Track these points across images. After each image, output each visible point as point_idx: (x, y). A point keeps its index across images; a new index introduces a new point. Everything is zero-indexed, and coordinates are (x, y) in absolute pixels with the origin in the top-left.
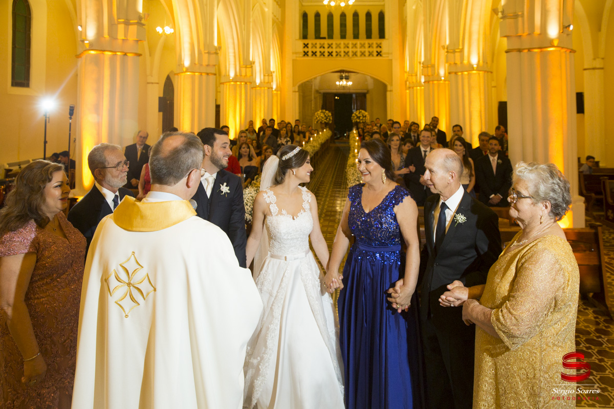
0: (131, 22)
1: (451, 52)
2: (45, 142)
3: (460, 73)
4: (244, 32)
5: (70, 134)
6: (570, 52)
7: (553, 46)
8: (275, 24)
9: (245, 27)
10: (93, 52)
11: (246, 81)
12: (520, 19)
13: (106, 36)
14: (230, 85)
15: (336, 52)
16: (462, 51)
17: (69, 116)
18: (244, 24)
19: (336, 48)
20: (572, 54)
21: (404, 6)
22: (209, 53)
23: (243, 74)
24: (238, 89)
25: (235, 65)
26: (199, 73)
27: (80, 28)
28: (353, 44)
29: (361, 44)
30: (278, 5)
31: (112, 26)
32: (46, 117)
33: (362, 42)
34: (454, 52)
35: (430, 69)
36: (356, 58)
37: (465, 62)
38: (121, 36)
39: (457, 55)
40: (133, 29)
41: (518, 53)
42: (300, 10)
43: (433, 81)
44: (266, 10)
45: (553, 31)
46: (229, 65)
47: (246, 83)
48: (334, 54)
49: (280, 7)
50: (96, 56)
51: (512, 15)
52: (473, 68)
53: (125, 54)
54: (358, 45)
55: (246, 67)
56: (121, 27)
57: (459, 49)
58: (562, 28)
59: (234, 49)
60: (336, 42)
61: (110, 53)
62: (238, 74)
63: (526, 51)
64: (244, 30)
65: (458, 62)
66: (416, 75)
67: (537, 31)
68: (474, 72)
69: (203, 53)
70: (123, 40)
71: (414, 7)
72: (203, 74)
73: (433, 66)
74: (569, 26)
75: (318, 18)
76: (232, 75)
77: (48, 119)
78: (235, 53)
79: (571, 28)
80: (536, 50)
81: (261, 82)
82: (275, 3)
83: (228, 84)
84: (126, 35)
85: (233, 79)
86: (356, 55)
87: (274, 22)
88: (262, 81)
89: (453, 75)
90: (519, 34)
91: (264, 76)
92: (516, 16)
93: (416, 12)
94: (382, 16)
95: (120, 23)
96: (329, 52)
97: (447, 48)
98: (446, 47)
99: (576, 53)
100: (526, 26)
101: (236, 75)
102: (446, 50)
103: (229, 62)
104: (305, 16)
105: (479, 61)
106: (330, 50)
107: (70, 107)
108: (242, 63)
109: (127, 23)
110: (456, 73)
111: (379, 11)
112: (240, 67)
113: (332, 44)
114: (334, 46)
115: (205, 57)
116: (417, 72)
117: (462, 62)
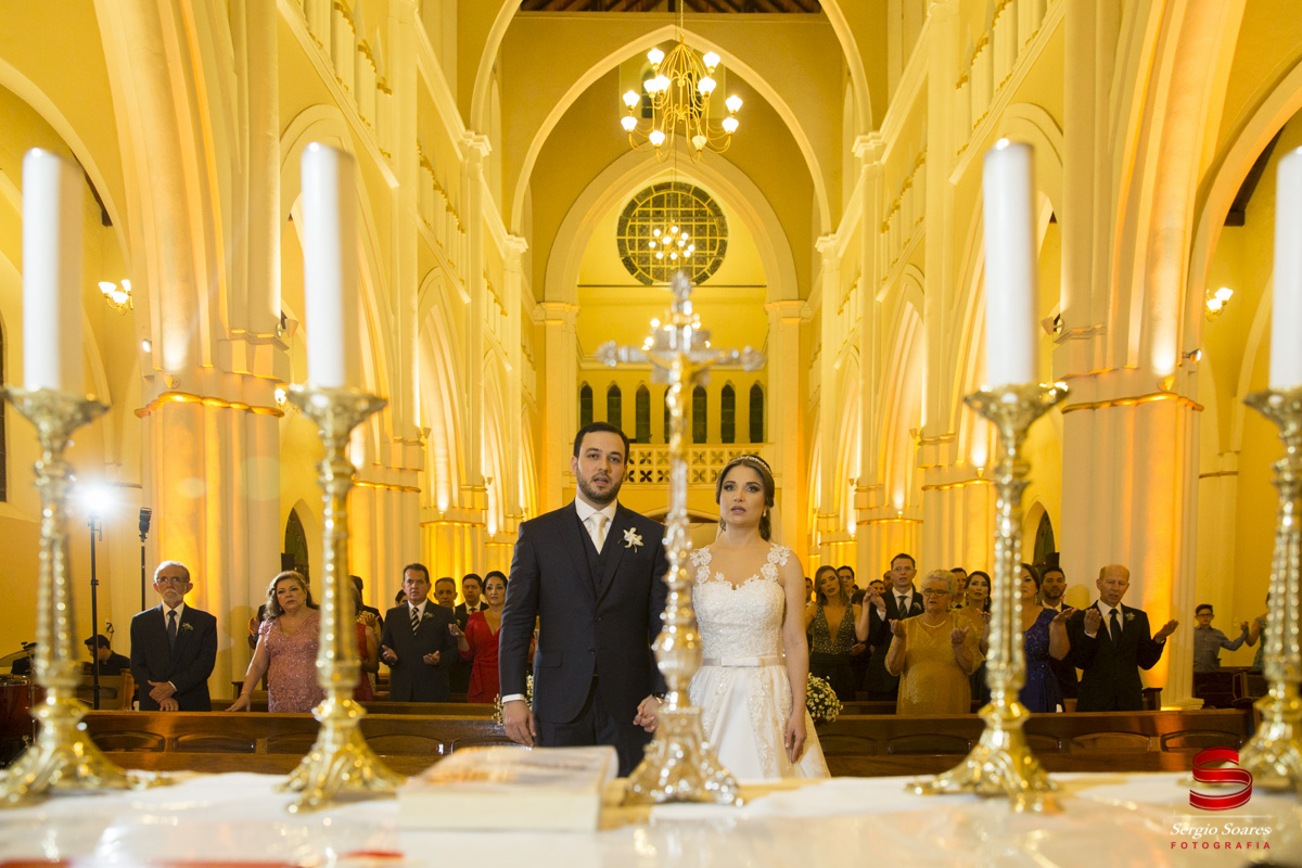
0: (259, 336)
1: (930, 443)
2: (94, 583)
3: (947, 487)
4: (467, 409)
5: (143, 571)
6: (1193, 408)
7: (1164, 392)
8: (525, 405)
9: (468, 399)
10: (179, 398)
11: (473, 521)
12: (1098, 339)
13: (208, 365)
14: (437, 527)
15: (660, 472)
16: (953, 439)
17: (140, 533)
18: (467, 392)
19: (659, 462)
20: (1196, 412)
21: (811, 367)
22: (403, 441)
23: (468, 505)
24: (457, 537)
25: (450, 483)
26: (384, 484)
27: (146, 347)
28: (695, 454)
29: (713, 454)
30: (530, 361)
31: (220, 342)
32: (93, 529)
33: (717, 450)
34: (937, 441)
35: (872, 493)
36: (703, 486)
37: (960, 462)
38: (239, 367)
39: (944, 447)
40: (265, 352)
41: (1091, 410)
42: (578, 379)
43: (878, 520)
44: (509, 368)
45: (1164, 361)
46: (436, 482)
47: (474, 526)
48: (655, 476)
49: (534, 369)
50: (187, 408)
51: (1082, 330)
52: (977, 474)
53: (249, 410)
54: (708, 458)
55: (473, 490)
56: (239, 347)
57: (947, 435)
58: (1181, 356)
59: (447, 448)
60: (660, 450)
61: (217, 404)
62: (456, 504)
63: (1106, 406)
64: (468, 406)
65: (944, 463)
66: (838, 516)
67: (1132, 363)
68: (978, 482)
69: (392, 441)
70: (243, 376)
71: (837, 366)
72: (392, 488)
73: (881, 488)
74: (1195, 352)
75: (615, 398)
76: (443, 505)
77: (97, 534)
78: (448, 456)
79: (1199, 355)
80: (1127, 403)
81: (499, 532)
82: (525, 356)
83: (434, 525)
84: (250, 365)
85: (444, 516)
86: (703, 480)
87: (524, 399)
88: (502, 529)
89: (932, 491)
90: (1095, 371)
91: (506, 517)
92: (1089, 333)
93: (842, 376)
94: (757, 396)
95: (234, 337)
96: (642, 472)
97: (922, 435)
98: (918, 433)
99: (1202, 413)
100: (1110, 352)
101: (451, 506)
102: (918, 439)
103: (436, 477)
104: (586, 394)
105: (988, 460)
106: (646, 467)
107: (142, 512)
108: (464, 481)
109: (251, 340)
110: (938, 488)
111: (752, 384)
112: (461, 490)
113: (650, 454)
114: (654, 458)
115: (397, 449)
116: (839, 510)
117: (952, 465)
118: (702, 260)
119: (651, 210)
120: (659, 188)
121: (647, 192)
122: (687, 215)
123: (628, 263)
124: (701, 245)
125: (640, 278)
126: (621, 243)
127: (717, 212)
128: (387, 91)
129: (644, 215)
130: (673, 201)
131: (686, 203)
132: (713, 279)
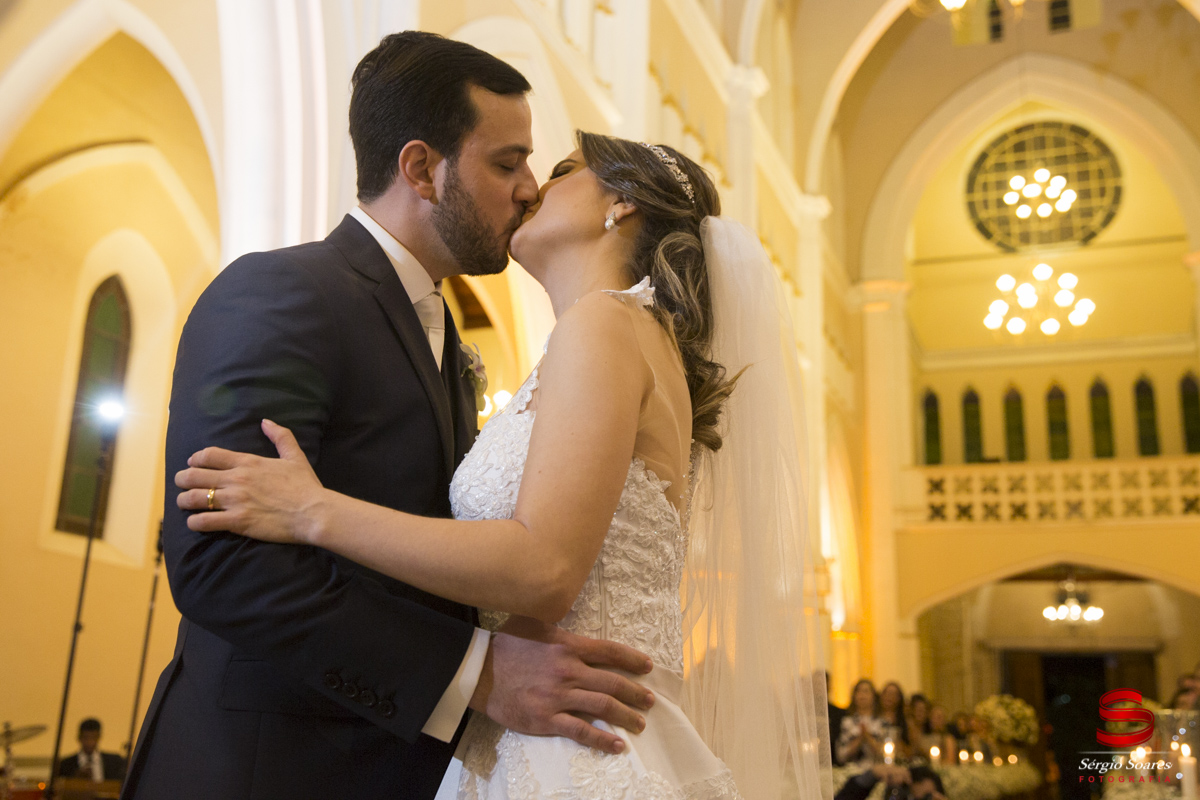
15: (1040, 504)
19: (1038, 490)
28: (1094, 475)
29: (1122, 474)
33: (1128, 468)
36: (1109, 523)
42: (915, 380)
48: (1032, 511)
49: (849, 369)
54: (1115, 480)
60: (1037, 472)
75: (972, 408)
86: (1110, 513)
94: (1191, 391)
96: (1013, 506)
104: (930, 405)
106: (1018, 498)
113: (1023, 478)
114: (1030, 485)
118: (1087, 213)
119: (1010, 158)
120: (1019, 130)
121: (1003, 138)
122: (1061, 160)
123: (983, 229)
124: (1084, 194)
125: (1000, 244)
126: (971, 207)
127: (1104, 149)
128: (608, 11)
129: (1001, 167)
130: (1041, 144)
131: (1059, 143)
132: (1107, 236)
